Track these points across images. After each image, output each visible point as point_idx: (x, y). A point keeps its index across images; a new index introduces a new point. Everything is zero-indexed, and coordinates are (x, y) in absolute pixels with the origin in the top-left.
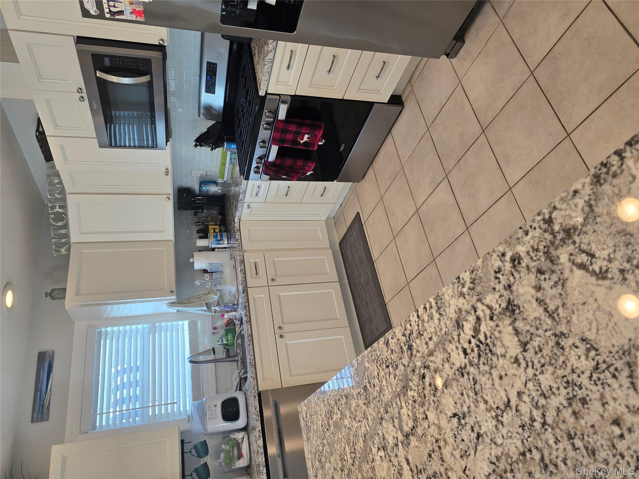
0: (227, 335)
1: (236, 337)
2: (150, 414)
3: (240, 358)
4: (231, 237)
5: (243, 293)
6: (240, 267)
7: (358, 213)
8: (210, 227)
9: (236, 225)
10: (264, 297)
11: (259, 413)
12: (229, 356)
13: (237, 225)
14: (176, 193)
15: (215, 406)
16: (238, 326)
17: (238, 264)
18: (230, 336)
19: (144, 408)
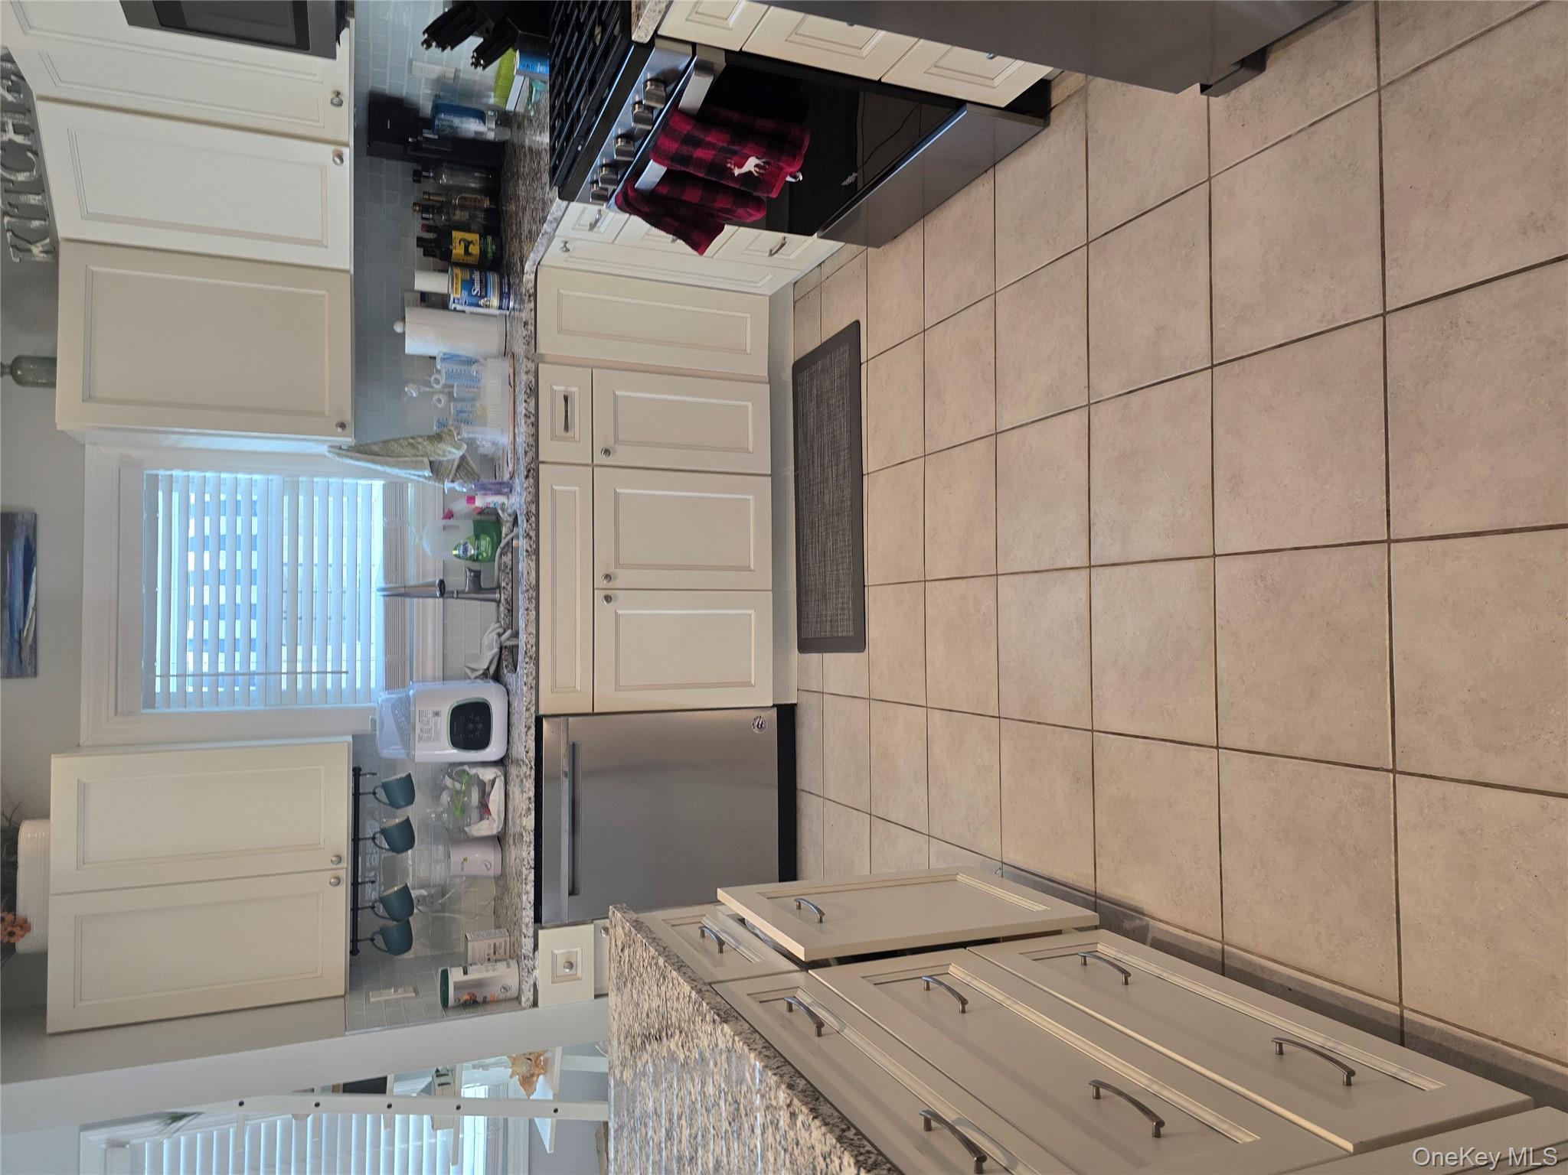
0: (477, 537)
1: (499, 550)
2: (284, 686)
3: (506, 600)
4: (509, 293)
5: (527, 477)
6: (524, 405)
7: (857, 323)
8: (455, 234)
9: (526, 277)
10: (578, 494)
11: (533, 764)
12: (478, 586)
13: (528, 277)
14: (364, 104)
15: (437, 714)
16: (508, 525)
17: (521, 397)
18: (485, 543)
19: (270, 673)
